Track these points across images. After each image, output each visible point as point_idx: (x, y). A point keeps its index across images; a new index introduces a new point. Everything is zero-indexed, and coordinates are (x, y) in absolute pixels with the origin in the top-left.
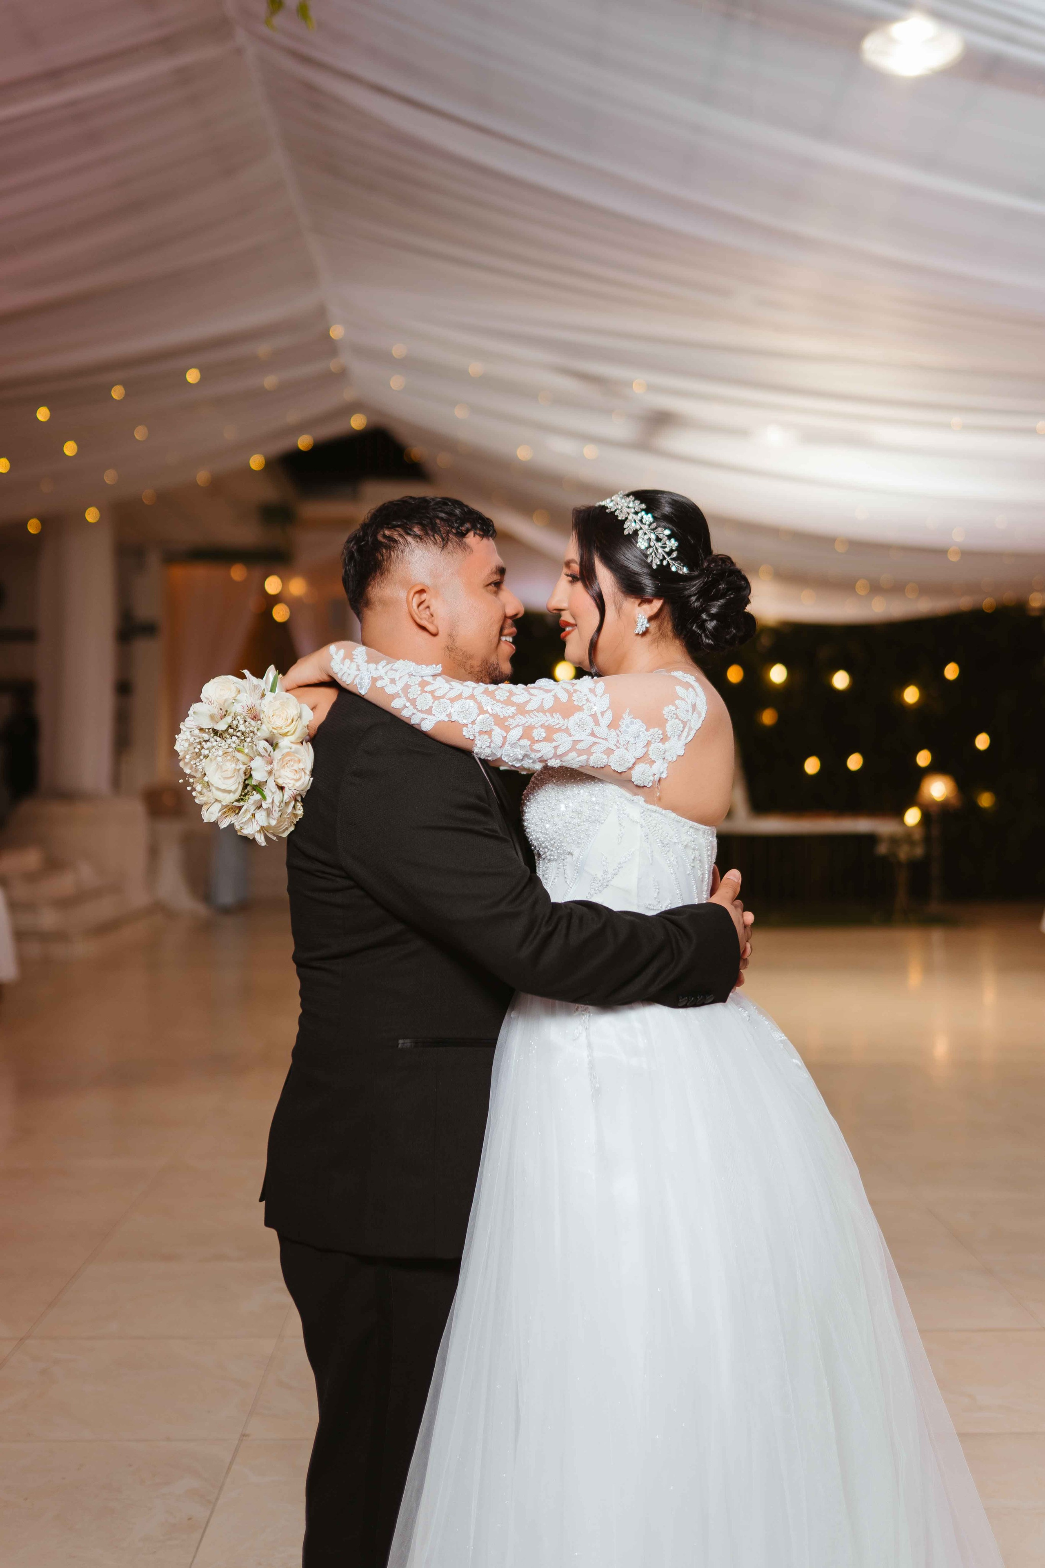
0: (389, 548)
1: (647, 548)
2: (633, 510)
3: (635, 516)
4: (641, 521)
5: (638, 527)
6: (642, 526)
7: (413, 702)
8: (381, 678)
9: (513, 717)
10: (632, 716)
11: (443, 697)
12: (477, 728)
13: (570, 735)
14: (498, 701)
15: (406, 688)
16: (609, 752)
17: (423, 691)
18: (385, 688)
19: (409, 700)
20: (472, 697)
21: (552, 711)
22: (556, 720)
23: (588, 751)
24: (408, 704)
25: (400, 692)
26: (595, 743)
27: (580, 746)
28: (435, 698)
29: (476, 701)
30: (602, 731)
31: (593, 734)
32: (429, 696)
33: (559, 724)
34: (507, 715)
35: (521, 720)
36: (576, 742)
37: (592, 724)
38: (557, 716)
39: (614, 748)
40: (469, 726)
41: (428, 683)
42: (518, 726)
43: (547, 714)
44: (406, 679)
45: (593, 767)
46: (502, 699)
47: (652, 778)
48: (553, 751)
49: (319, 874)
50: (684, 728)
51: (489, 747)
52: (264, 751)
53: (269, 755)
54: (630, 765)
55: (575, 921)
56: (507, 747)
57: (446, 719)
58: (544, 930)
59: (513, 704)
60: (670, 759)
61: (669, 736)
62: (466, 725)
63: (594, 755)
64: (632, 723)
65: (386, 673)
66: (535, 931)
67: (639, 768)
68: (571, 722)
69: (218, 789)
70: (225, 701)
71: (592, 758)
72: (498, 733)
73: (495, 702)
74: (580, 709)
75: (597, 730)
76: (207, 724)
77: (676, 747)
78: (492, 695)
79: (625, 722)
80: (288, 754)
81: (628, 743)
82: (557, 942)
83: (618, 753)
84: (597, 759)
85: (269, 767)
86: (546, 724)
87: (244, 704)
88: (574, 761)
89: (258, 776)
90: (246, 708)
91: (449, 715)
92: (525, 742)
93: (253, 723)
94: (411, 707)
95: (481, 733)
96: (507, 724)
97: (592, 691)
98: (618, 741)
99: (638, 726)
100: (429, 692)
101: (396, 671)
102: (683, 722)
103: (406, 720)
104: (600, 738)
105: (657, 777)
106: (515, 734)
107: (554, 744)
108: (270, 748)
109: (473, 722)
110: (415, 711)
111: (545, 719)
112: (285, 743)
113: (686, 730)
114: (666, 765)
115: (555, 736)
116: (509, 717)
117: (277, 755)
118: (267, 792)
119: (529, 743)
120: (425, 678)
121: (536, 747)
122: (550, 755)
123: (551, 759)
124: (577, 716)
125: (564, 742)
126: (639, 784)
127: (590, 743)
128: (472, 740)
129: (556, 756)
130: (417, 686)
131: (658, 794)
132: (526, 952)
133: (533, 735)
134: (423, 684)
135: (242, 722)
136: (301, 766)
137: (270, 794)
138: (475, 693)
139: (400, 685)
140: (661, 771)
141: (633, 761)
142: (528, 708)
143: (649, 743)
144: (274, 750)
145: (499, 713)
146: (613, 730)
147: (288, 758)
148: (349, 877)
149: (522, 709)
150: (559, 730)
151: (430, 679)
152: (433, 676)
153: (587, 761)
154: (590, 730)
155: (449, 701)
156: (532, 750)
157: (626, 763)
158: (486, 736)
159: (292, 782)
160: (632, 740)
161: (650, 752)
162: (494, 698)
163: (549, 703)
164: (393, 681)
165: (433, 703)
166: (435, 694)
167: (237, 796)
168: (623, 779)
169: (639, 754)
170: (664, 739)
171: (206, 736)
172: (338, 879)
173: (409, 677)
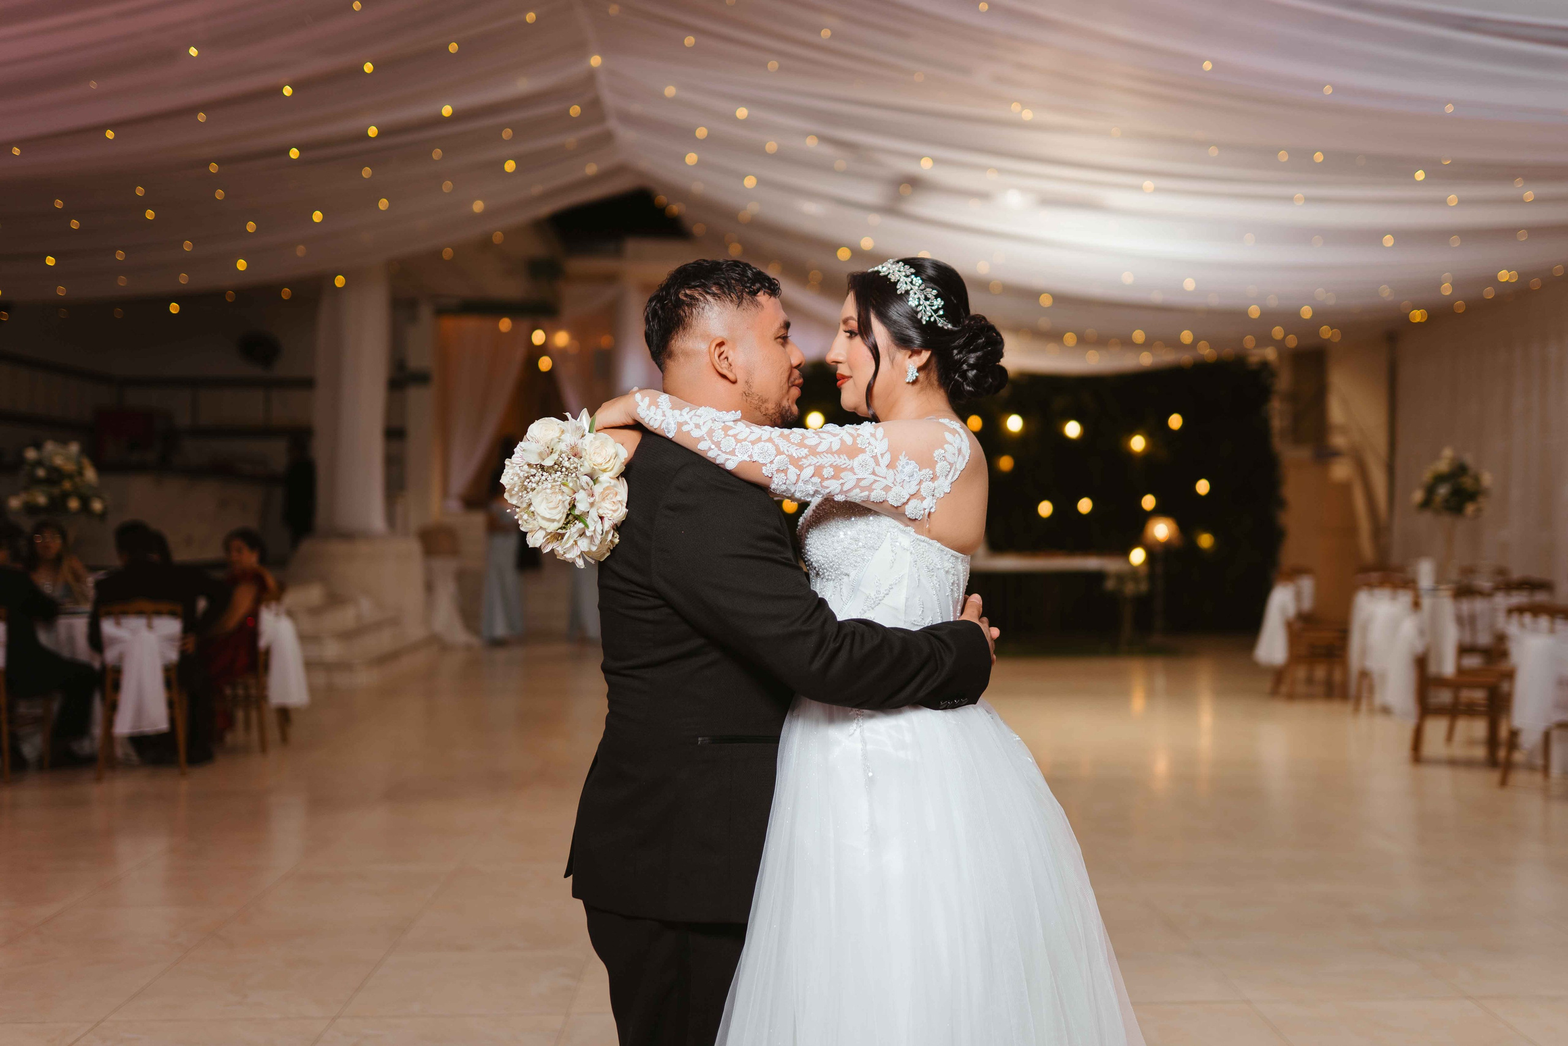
0: (690, 306)
1: (917, 306)
2: (904, 274)
3: (905, 279)
4: (911, 283)
5: (909, 288)
6: (913, 287)
7: (718, 444)
8: (686, 423)
9: (806, 457)
10: (907, 458)
11: (745, 440)
12: (775, 467)
13: (855, 474)
14: (793, 444)
15: (711, 432)
16: (887, 489)
17: (726, 435)
18: (691, 432)
19: (713, 443)
20: (770, 440)
21: (839, 452)
22: (843, 460)
23: (870, 488)
24: (713, 447)
25: (705, 436)
26: (876, 481)
27: (862, 484)
28: (738, 441)
29: (773, 443)
30: (882, 470)
31: (874, 473)
32: (732, 439)
33: (845, 463)
34: (800, 456)
35: (813, 460)
36: (859, 480)
37: (874, 465)
38: (844, 457)
39: (892, 485)
40: (768, 465)
41: (731, 428)
42: (810, 465)
43: (836, 455)
44: (709, 423)
45: (873, 502)
46: (796, 442)
47: (922, 512)
48: (840, 488)
49: (633, 594)
50: (951, 469)
51: (785, 484)
52: (586, 485)
53: (591, 489)
54: (905, 500)
55: (858, 638)
56: (800, 483)
57: (748, 459)
58: (832, 646)
59: (806, 446)
60: (938, 495)
61: (938, 475)
62: (765, 465)
63: (875, 491)
64: (907, 464)
65: (691, 418)
66: (824, 647)
67: (913, 503)
68: (856, 462)
69: (544, 518)
70: (552, 440)
71: (873, 494)
72: (793, 471)
73: (790, 444)
74: (863, 451)
75: (877, 469)
76: (534, 461)
77: (944, 485)
78: (787, 438)
79: (901, 463)
80: (607, 488)
81: (903, 482)
82: (843, 655)
83: (896, 489)
84: (877, 495)
85: (592, 500)
86: (834, 464)
87: (568, 443)
88: (857, 496)
89: (581, 507)
90: (570, 446)
91: (751, 456)
92: (816, 480)
93: (576, 460)
94: (716, 449)
95: (778, 471)
96: (800, 463)
97: (873, 435)
98: (895, 479)
99: (912, 466)
100: (732, 436)
101: (700, 416)
102: (950, 463)
103: (711, 460)
104: (880, 477)
105: (927, 511)
106: (808, 472)
107: (841, 481)
108: (591, 483)
109: (771, 462)
110: (720, 453)
111: (833, 459)
112: (606, 478)
113: (953, 471)
114: (935, 501)
115: (842, 475)
116: (803, 457)
117: (598, 489)
118: (589, 521)
119: (820, 480)
120: (727, 423)
121: (825, 483)
122: (838, 491)
123: (837, 494)
124: (861, 457)
125: (849, 480)
126: (911, 517)
127: (872, 481)
128: (771, 478)
129: (841, 492)
130: (721, 430)
131: (928, 526)
132: (817, 665)
133: (823, 474)
134: (726, 429)
135: (567, 459)
136: (619, 498)
137: (593, 523)
138: (773, 436)
139: (705, 429)
140: (931, 506)
141: (907, 497)
142: (820, 449)
143: (921, 482)
144: (595, 484)
145: (794, 455)
146: (891, 470)
147: (608, 492)
148: (660, 596)
149: (813, 451)
150: (845, 469)
151: (731, 424)
152: (734, 421)
153: (868, 497)
154: (872, 470)
155: (750, 444)
156: (822, 486)
157: (902, 499)
158: (783, 474)
159: (611, 512)
160: (907, 479)
161: (922, 490)
162: (789, 441)
163: (836, 447)
164: (697, 426)
165: (736, 445)
166: (738, 437)
167: (560, 524)
168: (897, 512)
169: (913, 491)
170: (934, 478)
171: (533, 471)
172: (651, 598)
173: (713, 423)
